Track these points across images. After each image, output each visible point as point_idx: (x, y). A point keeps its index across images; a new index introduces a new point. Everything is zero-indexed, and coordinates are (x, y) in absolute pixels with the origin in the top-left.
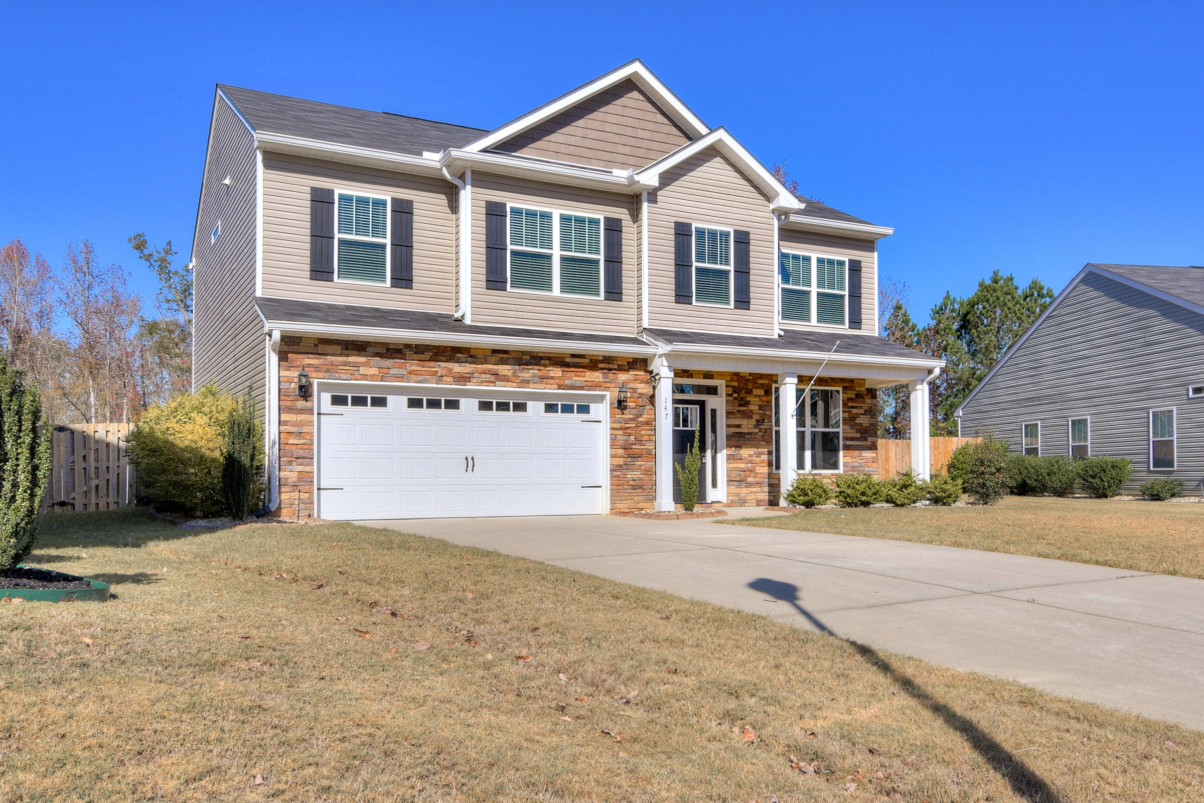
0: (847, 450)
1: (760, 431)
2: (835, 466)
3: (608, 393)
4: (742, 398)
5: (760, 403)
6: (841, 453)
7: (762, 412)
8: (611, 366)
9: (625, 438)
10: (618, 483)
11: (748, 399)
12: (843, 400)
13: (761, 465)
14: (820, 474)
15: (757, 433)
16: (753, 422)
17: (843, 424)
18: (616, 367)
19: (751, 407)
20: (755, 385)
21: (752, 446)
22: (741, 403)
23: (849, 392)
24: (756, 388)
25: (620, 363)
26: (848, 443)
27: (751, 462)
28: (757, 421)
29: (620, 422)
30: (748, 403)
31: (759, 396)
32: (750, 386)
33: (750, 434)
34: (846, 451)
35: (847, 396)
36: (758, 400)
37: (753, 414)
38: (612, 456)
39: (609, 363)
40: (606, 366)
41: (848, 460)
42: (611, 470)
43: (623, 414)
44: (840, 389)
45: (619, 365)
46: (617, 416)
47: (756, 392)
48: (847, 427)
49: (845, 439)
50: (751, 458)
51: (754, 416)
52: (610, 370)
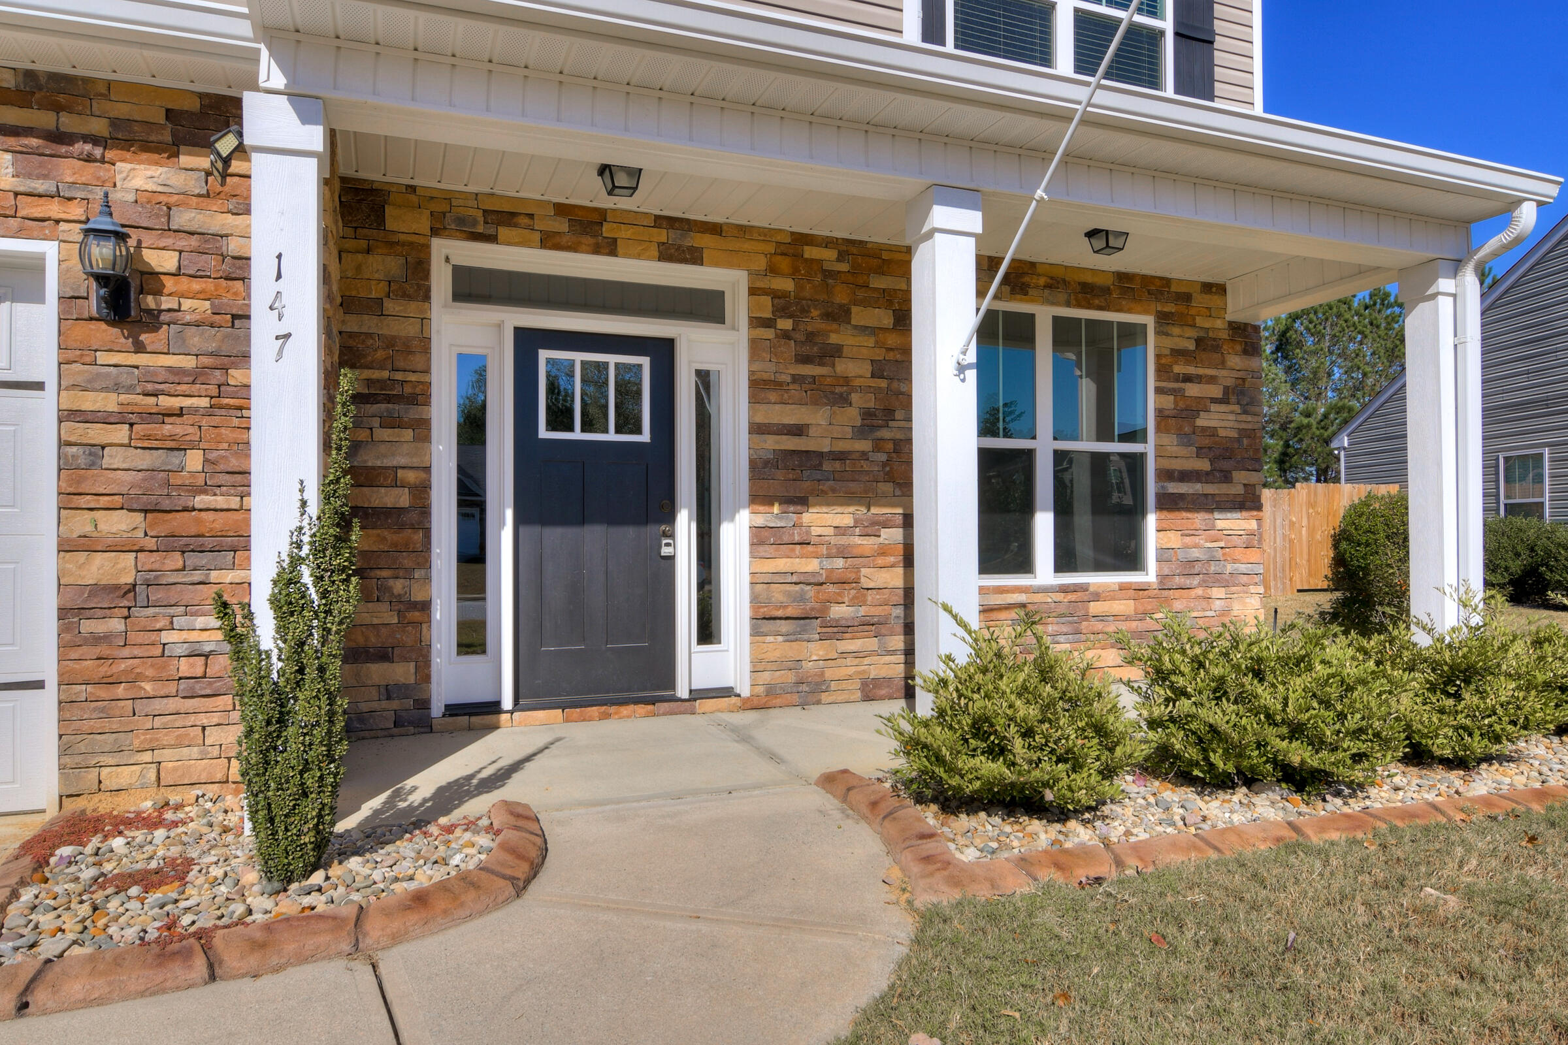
0: (1170, 510)
1: (877, 448)
2: (1131, 559)
3: (49, 250)
4: (811, 337)
5: (879, 354)
6: (1151, 521)
7: (883, 384)
8: (68, 122)
9: (146, 460)
10: (104, 669)
11: (834, 339)
12: (1158, 357)
13: (880, 561)
14: (1083, 588)
15: (864, 455)
16: (851, 415)
17: (1158, 429)
18: (98, 127)
19: (843, 367)
20: (861, 294)
21: (849, 499)
22: (806, 350)
23: (1176, 330)
24: (865, 303)
25: (122, 110)
26: (1174, 488)
27: (843, 552)
28: (867, 414)
29: (117, 388)
30: (832, 353)
31: (873, 331)
32: (841, 296)
33: (841, 456)
34: (1165, 514)
35: (1169, 343)
36: (870, 342)
37: (853, 389)
38: (66, 547)
39: (58, 108)
41: (1173, 540)
42: (63, 613)
43: (140, 348)
44: (1149, 320)
45: (115, 123)
46: (102, 358)
47: (861, 316)
48: (1170, 440)
49: (1165, 475)
50: (843, 540)
51: (855, 397)
52: (59, 137)
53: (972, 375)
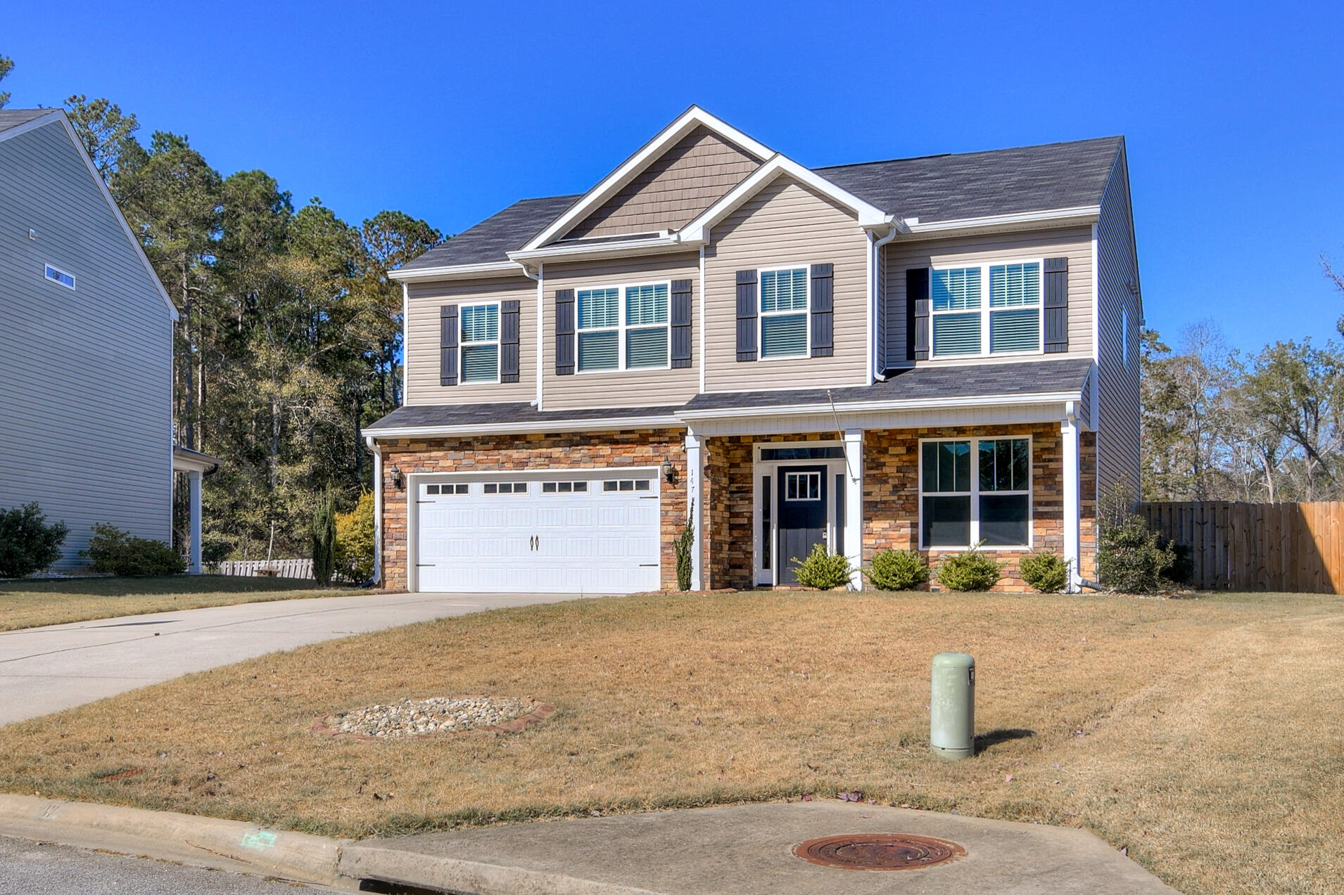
0: (1039, 519)
1: (899, 499)
2: (1023, 540)
3: (659, 468)
4: (873, 460)
5: (900, 464)
6: (1031, 523)
7: (902, 475)
8: (662, 439)
9: (676, 514)
10: (668, 561)
11: (882, 460)
12: (1034, 452)
13: (900, 540)
14: (995, 552)
15: (894, 502)
16: (889, 487)
17: (1034, 483)
18: (667, 439)
19: (886, 470)
20: (893, 442)
21: (887, 518)
22: (871, 465)
23: (1043, 440)
24: (895, 445)
25: (671, 435)
26: (1041, 509)
27: (885, 537)
28: (894, 486)
29: (671, 498)
30: (880, 465)
31: (897, 455)
32: (885, 444)
33: (885, 502)
34: (1036, 521)
35: (1040, 446)
36: (897, 459)
37: (889, 478)
38: (662, 533)
39: (660, 436)
40: (657, 439)
41: (1042, 532)
42: (661, 548)
43: (675, 488)
44: (1030, 437)
45: (670, 438)
46: (668, 491)
47: (892, 450)
48: (1040, 488)
49: (1036, 503)
50: (885, 533)
51: (890, 480)
52: (660, 443)
53: (858, 482)
